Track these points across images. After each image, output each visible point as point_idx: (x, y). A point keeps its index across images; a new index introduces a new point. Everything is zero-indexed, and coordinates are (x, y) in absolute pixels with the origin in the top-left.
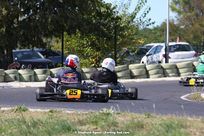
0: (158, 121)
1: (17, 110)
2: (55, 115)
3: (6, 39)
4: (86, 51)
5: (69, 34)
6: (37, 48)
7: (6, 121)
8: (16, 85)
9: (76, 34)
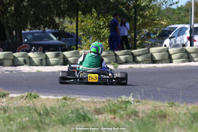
0: (183, 111)
1: (27, 97)
2: (68, 103)
3: (15, 18)
4: (103, 32)
5: (84, 14)
6: (49, 29)
7: (15, 108)
8: (25, 69)
9: (92, 14)
